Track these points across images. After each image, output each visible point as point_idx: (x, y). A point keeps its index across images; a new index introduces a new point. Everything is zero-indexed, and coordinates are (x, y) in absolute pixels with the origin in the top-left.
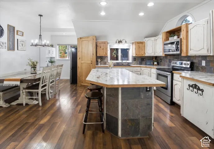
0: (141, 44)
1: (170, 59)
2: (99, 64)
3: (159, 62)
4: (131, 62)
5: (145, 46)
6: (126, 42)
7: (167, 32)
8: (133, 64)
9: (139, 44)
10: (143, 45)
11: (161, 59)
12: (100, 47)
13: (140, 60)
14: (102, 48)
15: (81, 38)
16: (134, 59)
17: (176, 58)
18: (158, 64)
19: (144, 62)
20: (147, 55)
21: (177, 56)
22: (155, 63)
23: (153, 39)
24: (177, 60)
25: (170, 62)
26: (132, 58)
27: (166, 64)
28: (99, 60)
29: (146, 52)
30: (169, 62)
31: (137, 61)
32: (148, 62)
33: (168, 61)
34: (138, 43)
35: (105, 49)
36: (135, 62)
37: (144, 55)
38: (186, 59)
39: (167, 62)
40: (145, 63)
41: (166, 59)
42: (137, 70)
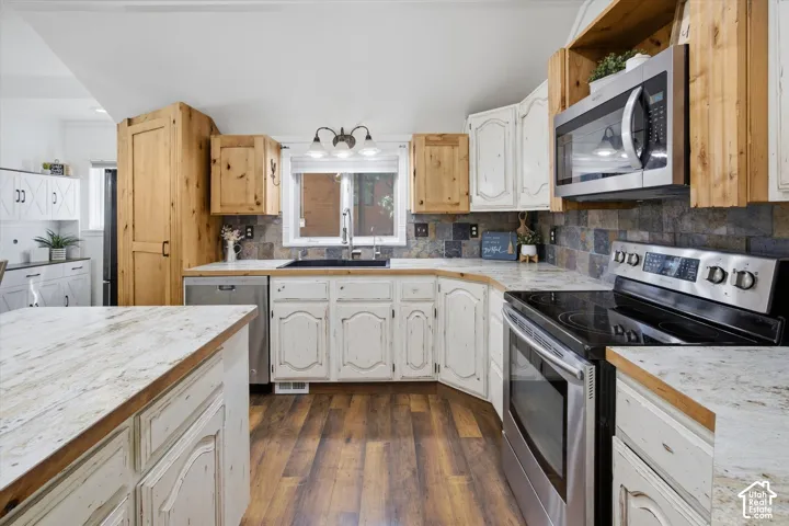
0: (446, 150)
1: (605, 232)
2: (231, 253)
3: (547, 242)
4: (404, 243)
5: (467, 157)
6: (369, 137)
7: (578, 48)
8: (414, 253)
9: (436, 149)
10: (459, 151)
11: (555, 229)
12: (229, 167)
13: (449, 235)
14: (237, 169)
15: (130, 122)
16: (417, 225)
17: (642, 225)
18: (542, 255)
19: (471, 244)
20: (478, 204)
21: (648, 212)
22: (528, 250)
23: (506, 113)
24: (645, 235)
25: (603, 246)
26: (408, 223)
27: (584, 256)
28: (232, 238)
29: (473, 193)
30: (597, 248)
31: (432, 235)
32: (489, 246)
33: (590, 237)
34: (430, 141)
35: (251, 176)
36: (422, 242)
37: (462, 209)
38: (722, 230)
39: (585, 249)
40: (476, 248)
41: (577, 229)
42: (415, 290)
